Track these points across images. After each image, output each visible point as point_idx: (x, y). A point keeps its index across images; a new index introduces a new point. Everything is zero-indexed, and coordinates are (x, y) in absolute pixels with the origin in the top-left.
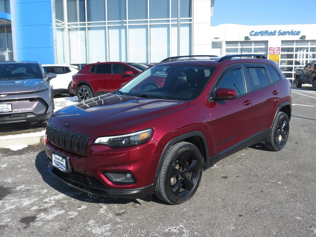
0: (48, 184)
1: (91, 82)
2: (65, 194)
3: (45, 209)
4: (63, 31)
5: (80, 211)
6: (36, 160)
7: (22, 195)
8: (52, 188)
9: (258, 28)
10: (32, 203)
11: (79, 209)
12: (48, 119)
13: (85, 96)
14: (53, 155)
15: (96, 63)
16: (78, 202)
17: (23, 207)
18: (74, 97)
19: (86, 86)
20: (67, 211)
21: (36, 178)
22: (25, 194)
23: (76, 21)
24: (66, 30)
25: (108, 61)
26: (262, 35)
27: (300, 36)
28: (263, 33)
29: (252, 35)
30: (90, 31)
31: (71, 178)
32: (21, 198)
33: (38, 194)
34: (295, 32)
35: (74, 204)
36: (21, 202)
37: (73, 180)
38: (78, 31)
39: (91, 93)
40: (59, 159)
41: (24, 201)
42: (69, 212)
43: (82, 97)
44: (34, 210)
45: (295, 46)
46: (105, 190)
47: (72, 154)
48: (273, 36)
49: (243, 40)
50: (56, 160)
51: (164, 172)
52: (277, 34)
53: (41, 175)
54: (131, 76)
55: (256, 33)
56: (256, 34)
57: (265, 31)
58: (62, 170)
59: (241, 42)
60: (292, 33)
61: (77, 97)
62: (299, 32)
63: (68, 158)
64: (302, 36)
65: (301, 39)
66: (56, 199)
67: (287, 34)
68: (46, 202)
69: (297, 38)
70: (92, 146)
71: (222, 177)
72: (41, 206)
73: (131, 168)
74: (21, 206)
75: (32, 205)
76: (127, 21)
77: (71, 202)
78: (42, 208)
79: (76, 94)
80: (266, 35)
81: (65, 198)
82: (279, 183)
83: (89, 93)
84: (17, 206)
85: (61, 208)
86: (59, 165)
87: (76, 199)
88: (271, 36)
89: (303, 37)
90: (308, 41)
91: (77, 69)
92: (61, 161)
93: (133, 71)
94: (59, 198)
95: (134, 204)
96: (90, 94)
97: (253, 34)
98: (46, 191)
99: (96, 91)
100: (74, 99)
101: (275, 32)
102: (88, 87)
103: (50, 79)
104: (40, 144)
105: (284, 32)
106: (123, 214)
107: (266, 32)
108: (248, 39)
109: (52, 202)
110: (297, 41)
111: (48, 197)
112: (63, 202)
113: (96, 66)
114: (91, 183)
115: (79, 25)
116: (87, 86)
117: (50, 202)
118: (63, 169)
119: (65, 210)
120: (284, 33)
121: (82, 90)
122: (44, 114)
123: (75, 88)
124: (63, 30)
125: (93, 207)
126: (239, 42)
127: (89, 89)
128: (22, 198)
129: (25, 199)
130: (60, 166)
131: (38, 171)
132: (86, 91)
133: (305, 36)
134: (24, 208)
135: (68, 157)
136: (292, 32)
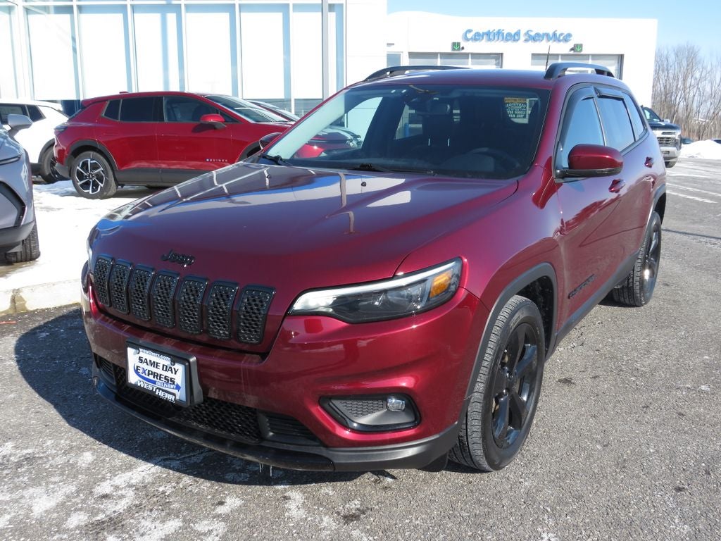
0: (88, 434)
1: (107, 143)
2: (156, 464)
3: (111, 519)
4: (10, 13)
5: (227, 516)
6: (18, 361)
7: (18, 477)
8: (106, 447)
10: (63, 504)
11: (221, 510)
12: (23, 241)
13: (94, 181)
14: (131, 351)
15: (119, 94)
16: (205, 485)
17: (37, 520)
18: (56, 183)
19: (95, 153)
20: (190, 521)
21: (39, 416)
22: (25, 472)
24: (19, 12)
25: (134, 91)
26: (489, 40)
27: (571, 45)
28: (492, 34)
29: (467, 39)
30: (83, 16)
31: (195, 419)
32: (17, 487)
33: (69, 471)
34: (561, 34)
35: (198, 494)
36: (22, 501)
37: (201, 426)
38: (49, 13)
39: (110, 173)
40: (155, 365)
41: (31, 497)
42: (197, 525)
43: (84, 183)
44: (78, 527)
46: (323, 452)
47: (208, 346)
48: (515, 43)
49: (449, 50)
50: (144, 366)
51: (482, 385)
52: (522, 38)
53: (52, 406)
54: (217, 127)
55: (477, 34)
56: (478, 37)
57: (496, 30)
58: (170, 397)
59: (445, 55)
60: (555, 37)
61: (70, 182)
62: (569, 35)
63: (193, 359)
64: (576, 46)
65: (572, 52)
66: (133, 482)
67: (543, 39)
68: (106, 496)
69: (564, 48)
70: (286, 320)
71: (560, 381)
72: (94, 512)
73: (405, 382)
74: (27, 516)
75: (65, 508)
77: (185, 487)
78: (101, 517)
79: (66, 175)
80: (498, 39)
81: (159, 477)
82: (703, 387)
83: (105, 171)
84: (15, 517)
85: (163, 514)
86: (154, 382)
87: (195, 476)
88: (510, 42)
89: (577, 48)
90: (587, 56)
91: (59, 111)
92: (165, 368)
93: (222, 114)
94: (140, 478)
95: (376, 477)
96: (107, 175)
97: (469, 36)
98: (88, 457)
99: (122, 167)
100: (57, 190)
101: (518, 33)
102: (102, 158)
103: (14, 130)
104: (11, 312)
105: (538, 34)
106: (362, 516)
107: (499, 33)
108: (459, 49)
109: (123, 492)
110: (565, 57)
111: (104, 479)
112: (161, 489)
113: (120, 101)
114: (271, 434)
116: (99, 155)
117: (120, 492)
118: (174, 394)
119: (178, 517)
120: (535, 38)
121: (85, 165)
122: (14, 227)
123: (65, 160)
124: (10, 9)
125: (262, 499)
126: (439, 56)
127: (105, 161)
128: (23, 489)
129: (31, 490)
130: (159, 384)
131: (37, 395)
132: (95, 167)
133: (581, 46)
134: (40, 522)
135: (191, 357)
136: (554, 34)
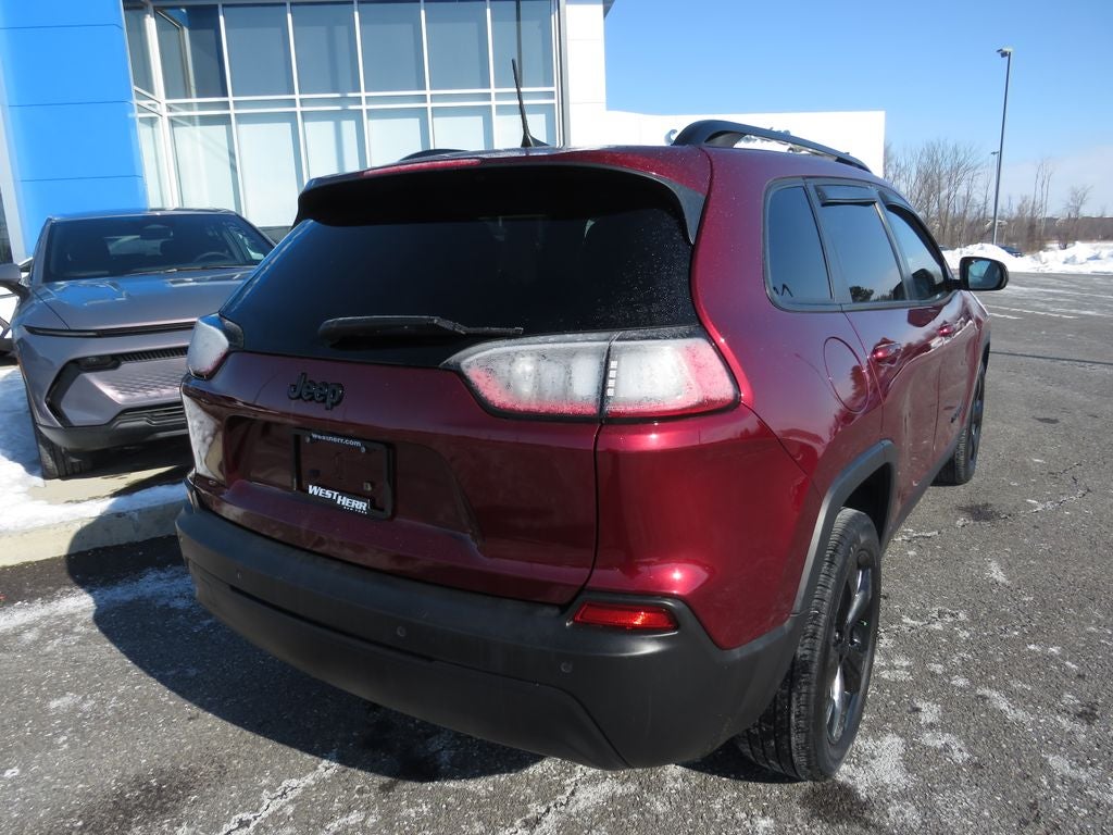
4: (152, 127)
23: (188, 96)
24: (163, 124)
30: (242, 127)
38: (194, 125)
76: (363, 94)
115: (195, 107)
124: (152, 122)
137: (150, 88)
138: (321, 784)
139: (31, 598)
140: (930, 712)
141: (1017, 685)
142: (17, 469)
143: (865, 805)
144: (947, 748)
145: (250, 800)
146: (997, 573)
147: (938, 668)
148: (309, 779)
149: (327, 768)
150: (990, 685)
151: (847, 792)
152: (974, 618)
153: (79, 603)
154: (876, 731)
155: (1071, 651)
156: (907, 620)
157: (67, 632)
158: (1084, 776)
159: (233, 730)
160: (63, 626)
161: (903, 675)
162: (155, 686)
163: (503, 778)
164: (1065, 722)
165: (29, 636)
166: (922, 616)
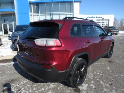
9: (90, 16)
27: (102, 18)
30: (41, 16)
38: (36, 16)
45: (100, 21)
56: (89, 18)
60: (100, 17)
69: (101, 19)
76: (53, 13)
89: (103, 19)
90: (104, 20)
101: (95, 17)
105: (97, 17)
107: (92, 17)
110: (101, 20)
115: (36, 14)
124: (31, 15)
137: (31, 12)
138: (27, 82)
139: (8, 62)
140: (93, 82)
141: (104, 81)
142: (11, 50)
143: (80, 91)
144: (93, 86)
145: (20, 83)
146: (108, 68)
147: (96, 78)
148: (26, 81)
149: (28, 81)
150: (101, 80)
151: (79, 89)
152: (103, 73)
153: (13, 63)
154: (85, 84)
155: (113, 78)
156: (95, 72)
157: (10, 66)
158: (107, 91)
159: (21, 76)
160: (10, 65)
161: (92, 78)
162: (16, 71)
163: (44, 84)
164: (108, 85)
165: (7, 66)
166: (97, 72)
